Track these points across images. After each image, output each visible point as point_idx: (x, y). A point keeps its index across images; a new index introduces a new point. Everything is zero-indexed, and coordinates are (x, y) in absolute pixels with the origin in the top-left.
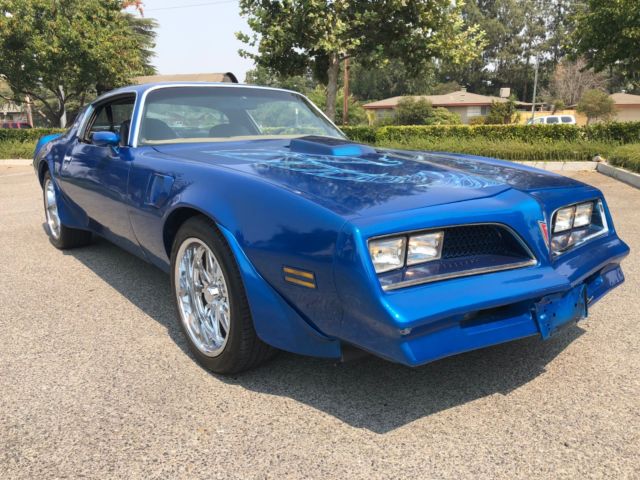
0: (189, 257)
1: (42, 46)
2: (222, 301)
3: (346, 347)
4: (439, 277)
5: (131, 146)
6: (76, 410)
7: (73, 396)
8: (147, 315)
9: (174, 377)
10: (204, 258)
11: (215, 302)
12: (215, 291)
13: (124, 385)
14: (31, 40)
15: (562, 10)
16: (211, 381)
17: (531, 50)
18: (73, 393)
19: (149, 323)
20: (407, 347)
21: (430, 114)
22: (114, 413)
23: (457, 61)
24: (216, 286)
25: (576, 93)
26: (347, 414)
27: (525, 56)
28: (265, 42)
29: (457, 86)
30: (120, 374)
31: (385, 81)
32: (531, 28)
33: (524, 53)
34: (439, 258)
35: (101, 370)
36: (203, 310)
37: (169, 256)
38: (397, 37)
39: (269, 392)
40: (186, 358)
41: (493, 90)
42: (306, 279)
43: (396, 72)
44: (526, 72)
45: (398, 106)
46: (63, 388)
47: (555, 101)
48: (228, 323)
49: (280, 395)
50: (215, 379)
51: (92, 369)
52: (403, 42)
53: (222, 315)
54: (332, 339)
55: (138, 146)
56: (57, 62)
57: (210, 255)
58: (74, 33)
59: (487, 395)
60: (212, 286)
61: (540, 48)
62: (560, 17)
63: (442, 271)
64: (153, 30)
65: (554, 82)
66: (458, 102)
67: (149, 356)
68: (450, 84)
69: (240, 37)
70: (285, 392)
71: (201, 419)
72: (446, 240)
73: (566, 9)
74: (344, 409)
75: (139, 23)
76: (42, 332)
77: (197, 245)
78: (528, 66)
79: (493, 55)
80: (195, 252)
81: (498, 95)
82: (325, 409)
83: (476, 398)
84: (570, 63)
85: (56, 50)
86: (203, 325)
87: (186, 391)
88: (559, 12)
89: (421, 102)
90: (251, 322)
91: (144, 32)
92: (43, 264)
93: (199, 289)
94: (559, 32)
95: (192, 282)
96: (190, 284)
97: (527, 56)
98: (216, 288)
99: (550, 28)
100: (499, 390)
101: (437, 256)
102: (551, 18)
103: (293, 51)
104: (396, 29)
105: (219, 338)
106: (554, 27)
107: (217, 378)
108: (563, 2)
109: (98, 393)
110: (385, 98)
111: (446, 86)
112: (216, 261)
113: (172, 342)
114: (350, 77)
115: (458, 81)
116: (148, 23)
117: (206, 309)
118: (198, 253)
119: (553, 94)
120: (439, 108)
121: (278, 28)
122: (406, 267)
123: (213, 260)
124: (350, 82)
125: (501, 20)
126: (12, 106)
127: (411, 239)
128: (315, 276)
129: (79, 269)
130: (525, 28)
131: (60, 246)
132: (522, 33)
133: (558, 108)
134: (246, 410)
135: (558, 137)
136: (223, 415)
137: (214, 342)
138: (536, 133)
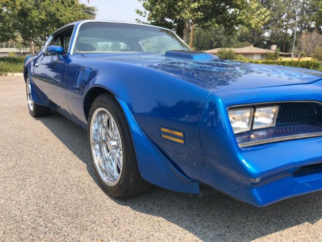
0: (99, 120)
1: (37, 15)
2: (118, 150)
3: (203, 186)
4: (277, 139)
5: (69, 54)
6: (18, 219)
7: (19, 209)
8: (75, 156)
9: (86, 199)
10: (108, 121)
11: (114, 151)
12: (114, 143)
13: (53, 202)
14: (31, 12)
15: (305, 5)
16: (109, 202)
17: (288, 26)
18: (19, 207)
19: (76, 161)
20: (255, 192)
21: (234, 58)
22: (42, 223)
23: (253, 26)
24: (115, 140)
25: (312, 48)
26: (201, 233)
27: (285, 29)
28: (151, 15)
29: (249, 44)
30: (52, 194)
31: (211, 41)
32: (288, 15)
33: (284, 27)
34: (274, 125)
35: (41, 191)
36: (107, 155)
37: (87, 120)
38: (221, 13)
39: (147, 212)
40: (96, 185)
41: (268, 46)
42: (177, 137)
43: (217, 36)
44: (285, 37)
45: (217, 53)
46: (14, 202)
47: (301, 52)
48: (121, 164)
49: (155, 215)
50: (112, 201)
51: (35, 190)
52: (224, 15)
53: (118, 159)
54: (194, 181)
55: (73, 54)
56: (44, 24)
57: (112, 120)
58: (53, 9)
59: (300, 224)
60: (112, 139)
61: (293, 25)
62: (304, 9)
63: (275, 135)
64: (95, 12)
65: (300, 42)
66: (249, 52)
67: (72, 183)
68: (245, 42)
69: (138, 12)
70: (158, 214)
71: (100, 231)
72: (280, 113)
73: (307, 5)
74: (199, 228)
75: (88, 9)
76: (10, 164)
77: (105, 113)
78: (286, 34)
79: (268, 28)
80: (103, 117)
81: (270, 49)
82: (186, 228)
83: (292, 226)
84: (309, 33)
85: (43, 18)
86: (106, 165)
87: (93, 209)
88: (304, 7)
89: (230, 51)
90: (137, 165)
91: (90, 13)
92: (23, 125)
93: (105, 142)
94: (303, 17)
95: (101, 137)
96: (100, 137)
97: (286, 29)
98: (115, 141)
99: (299, 14)
100: (308, 220)
101: (273, 124)
102: (299, 10)
103: (165, 20)
104: (220, 9)
105: (116, 174)
106: (301, 14)
107: (114, 200)
108: (306, 1)
109: (35, 207)
110: (211, 49)
111: (243, 43)
112: (115, 124)
113: (88, 174)
114: (193, 38)
115: (249, 41)
116: (92, 9)
117: (109, 155)
118: (105, 118)
119: (300, 49)
120: (239, 55)
121: (158, 6)
122: (252, 131)
123: (114, 123)
124: (193, 41)
125: (273, 10)
126: (25, 49)
127: (257, 110)
128: (184, 134)
129: (41, 128)
130: (286, 14)
131: (33, 115)
132: (283, 17)
133: (302, 56)
134: (131, 226)
135: (309, 68)
136: (115, 228)
137: (113, 177)
138: (297, 65)
